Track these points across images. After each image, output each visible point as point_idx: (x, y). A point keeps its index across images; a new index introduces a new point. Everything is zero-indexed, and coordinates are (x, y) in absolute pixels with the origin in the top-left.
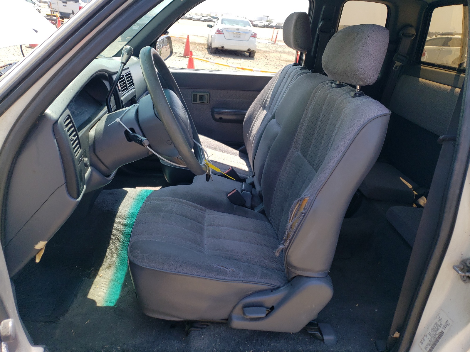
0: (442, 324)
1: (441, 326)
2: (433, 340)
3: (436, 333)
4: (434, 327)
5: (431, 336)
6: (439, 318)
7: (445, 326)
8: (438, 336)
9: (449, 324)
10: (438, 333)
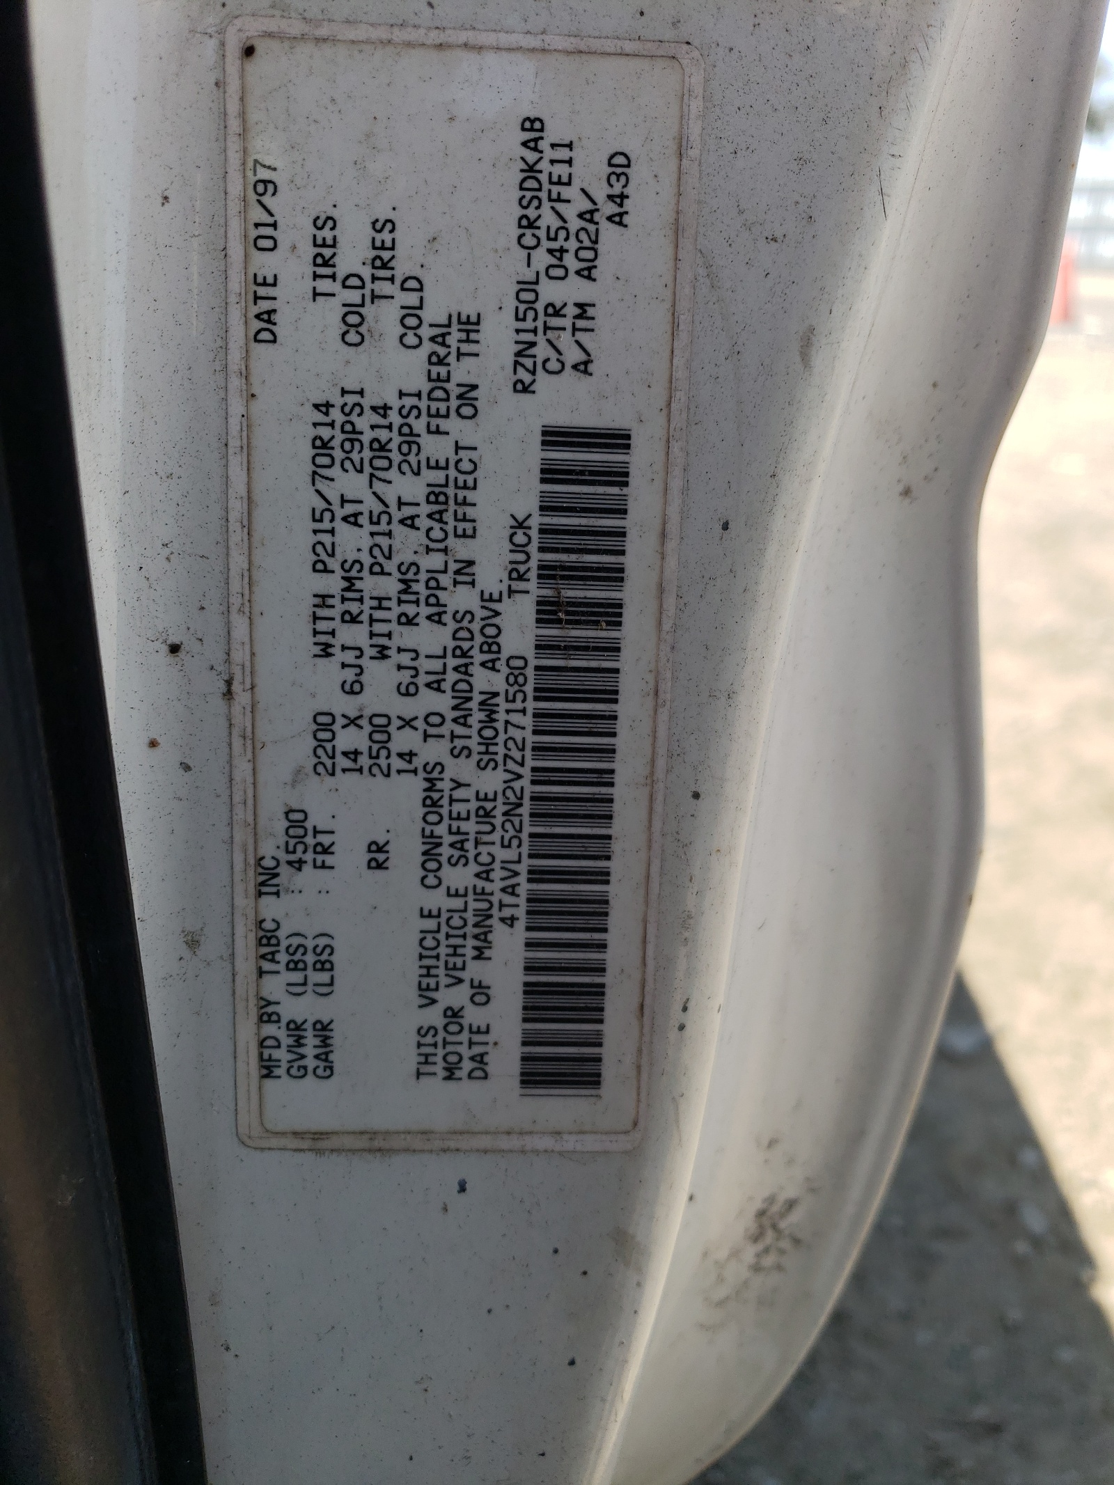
0: (470, 326)
1: (461, 372)
2: (492, 781)
3: (461, 599)
4: (352, 542)
5: (403, 740)
6: (323, 262)
7: (568, 291)
8: (548, 612)
9: (619, 166)
10: (491, 576)
